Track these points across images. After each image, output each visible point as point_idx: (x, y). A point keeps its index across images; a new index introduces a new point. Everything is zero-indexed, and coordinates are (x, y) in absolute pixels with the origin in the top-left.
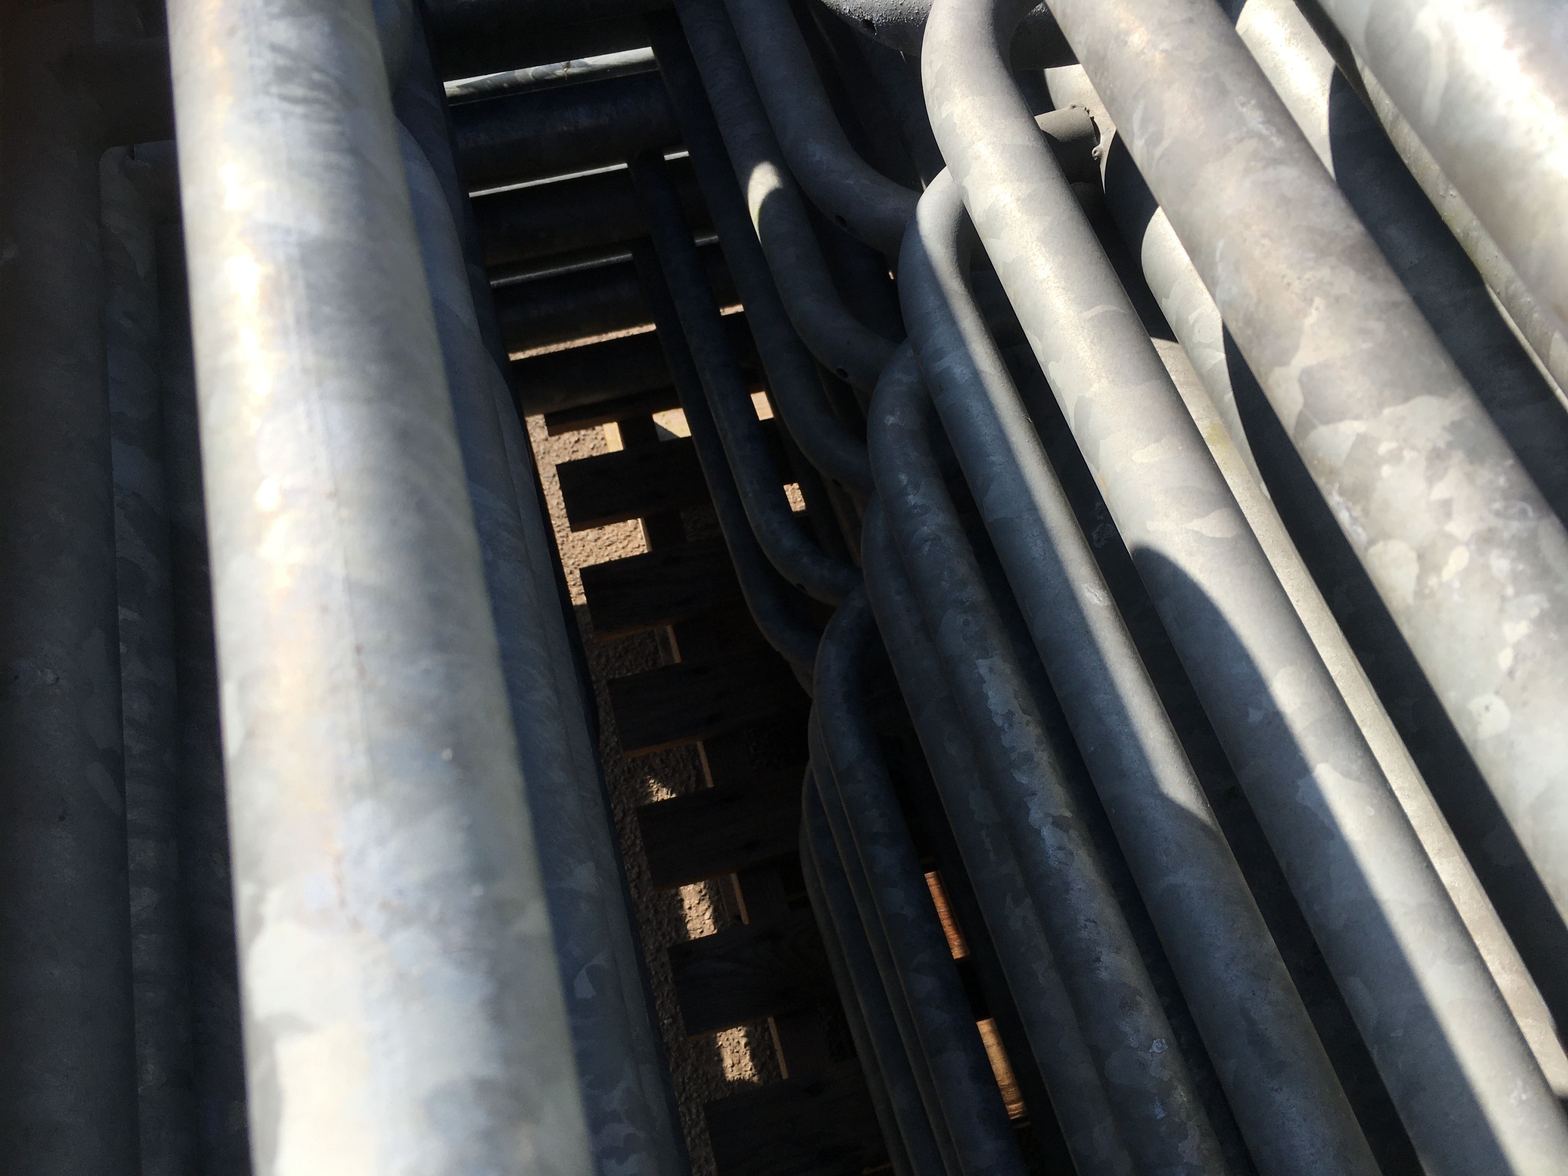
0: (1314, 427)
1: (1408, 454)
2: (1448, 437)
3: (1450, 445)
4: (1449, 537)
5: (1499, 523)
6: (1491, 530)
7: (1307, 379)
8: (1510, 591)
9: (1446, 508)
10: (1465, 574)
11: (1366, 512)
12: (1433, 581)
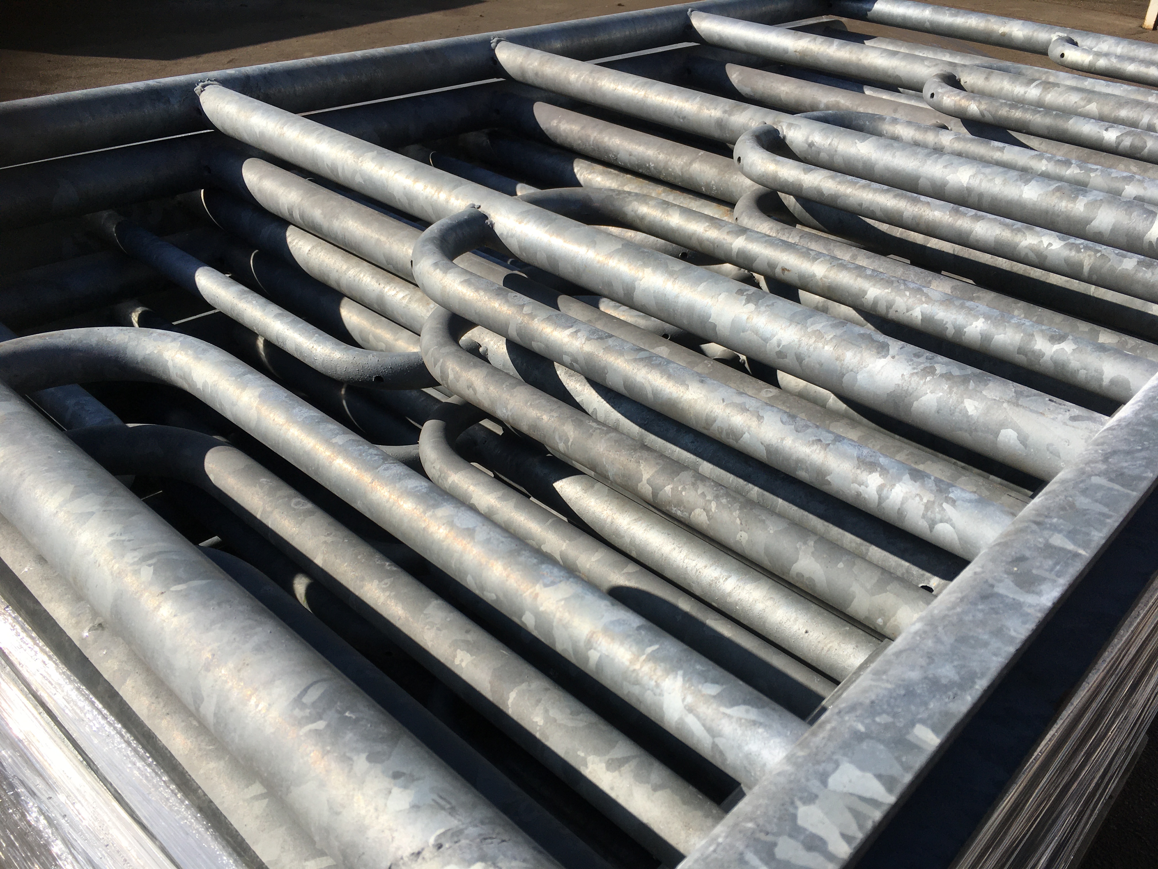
0: (658, 493)
1: (687, 487)
2: (693, 479)
3: (695, 480)
4: (708, 501)
5: (718, 492)
6: (717, 494)
7: (649, 482)
8: (730, 506)
9: (703, 495)
10: (717, 507)
11: (685, 507)
12: (711, 513)
